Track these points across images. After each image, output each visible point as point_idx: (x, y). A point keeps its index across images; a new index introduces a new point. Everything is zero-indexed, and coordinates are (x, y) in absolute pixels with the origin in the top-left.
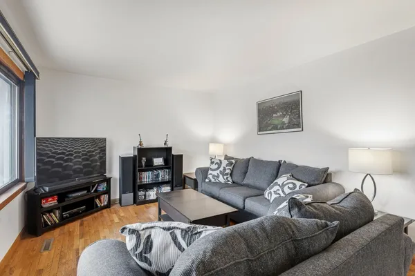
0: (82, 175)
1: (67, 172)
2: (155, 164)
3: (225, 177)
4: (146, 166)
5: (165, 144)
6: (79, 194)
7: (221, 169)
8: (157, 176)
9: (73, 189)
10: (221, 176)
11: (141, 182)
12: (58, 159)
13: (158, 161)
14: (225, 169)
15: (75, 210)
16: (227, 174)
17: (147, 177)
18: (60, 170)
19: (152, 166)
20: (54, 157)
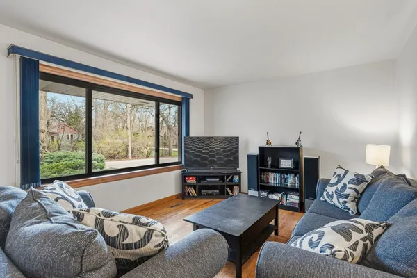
0: (216, 166)
1: (204, 162)
2: (282, 166)
3: (341, 200)
4: (272, 166)
5: (297, 143)
6: (213, 180)
7: (340, 186)
8: (285, 180)
9: (209, 175)
10: (335, 196)
11: (268, 182)
12: (197, 152)
13: (286, 163)
14: (344, 187)
15: (210, 192)
16: (347, 196)
17: (274, 179)
18: (199, 159)
19: (278, 167)
20: (195, 150)
